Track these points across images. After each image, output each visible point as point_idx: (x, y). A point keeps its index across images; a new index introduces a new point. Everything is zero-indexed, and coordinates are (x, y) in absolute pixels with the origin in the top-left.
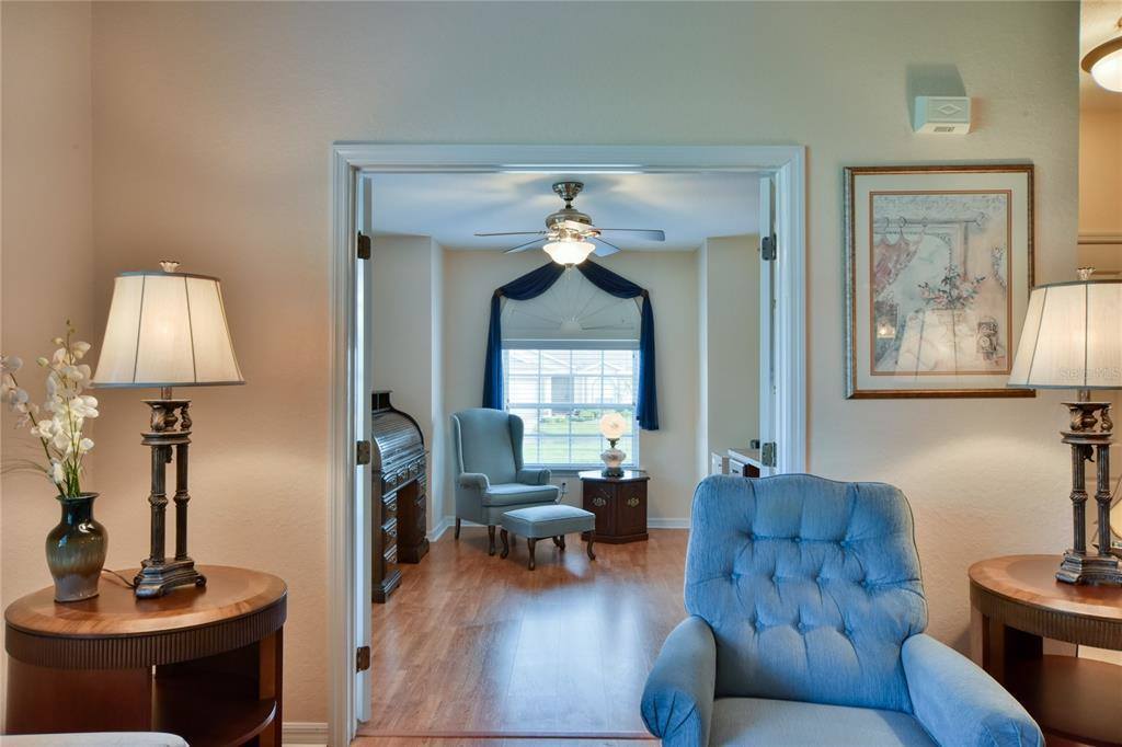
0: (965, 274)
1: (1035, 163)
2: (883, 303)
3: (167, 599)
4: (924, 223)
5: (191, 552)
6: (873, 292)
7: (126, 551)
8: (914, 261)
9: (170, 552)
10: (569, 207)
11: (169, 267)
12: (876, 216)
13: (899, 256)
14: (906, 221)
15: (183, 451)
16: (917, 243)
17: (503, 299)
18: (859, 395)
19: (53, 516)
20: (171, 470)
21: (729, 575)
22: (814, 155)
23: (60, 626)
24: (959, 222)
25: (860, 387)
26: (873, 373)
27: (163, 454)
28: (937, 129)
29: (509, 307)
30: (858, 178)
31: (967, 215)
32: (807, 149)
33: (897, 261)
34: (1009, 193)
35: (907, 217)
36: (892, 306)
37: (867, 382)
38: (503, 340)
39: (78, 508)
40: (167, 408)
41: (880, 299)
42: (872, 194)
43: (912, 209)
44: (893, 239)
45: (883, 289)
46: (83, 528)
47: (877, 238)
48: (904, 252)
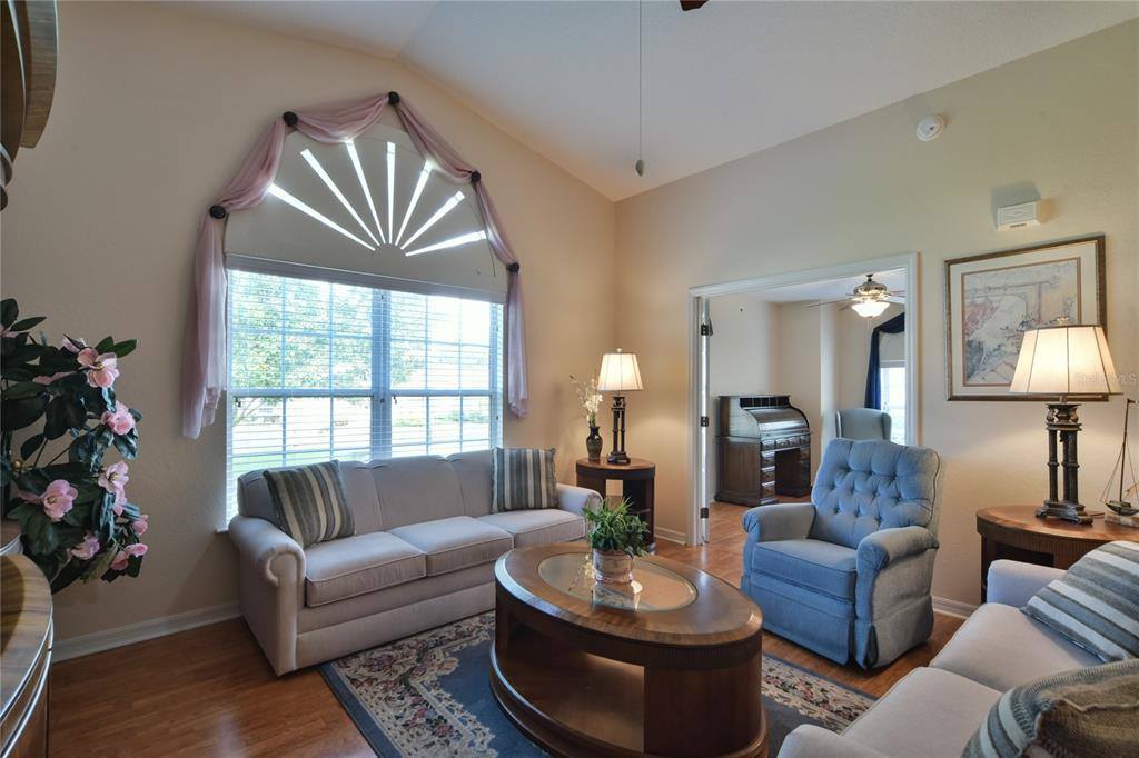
0: (1040, 317)
1: (1107, 235)
2: (972, 341)
3: (615, 462)
4: (1005, 288)
5: (626, 450)
6: (965, 334)
7: (607, 450)
8: (997, 312)
9: (619, 449)
10: (870, 280)
11: (619, 350)
12: (966, 288)
13: (984, 311)
14: (990, 288)
15: (623, 414)
16: (999, 302)
17: (881, 333)
18: (953, 398)
19: (588, 433)
20: (620, 420)
21: (832, 487)
22: (924, 257)
23: (590, 465)
24: (1034, 284)
25: (955, 394)
26: (965, 385)
27: (616, 414)
28: (1012, 227)
29: (885, 338)
30: (952, 266)
31: (1042, 279)
32: (919, 254)
33: (984, 314)
34: (1078, 260)
35: (990, 285)
36: (979, 343)
37: (959, 390)
38: (881, 361)
39: (595, 430)
40: (618, 399)
41: (970, 339)
42: (963, 275)
43: (995, 280)
44: (979, 301)
45: (973, 332)
46: (596, 437)
47: (967, 302)
48: (989, 309)
